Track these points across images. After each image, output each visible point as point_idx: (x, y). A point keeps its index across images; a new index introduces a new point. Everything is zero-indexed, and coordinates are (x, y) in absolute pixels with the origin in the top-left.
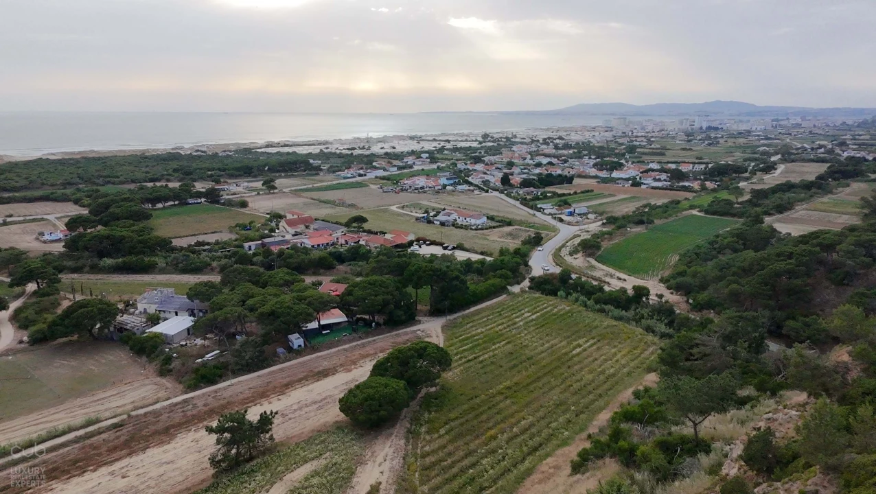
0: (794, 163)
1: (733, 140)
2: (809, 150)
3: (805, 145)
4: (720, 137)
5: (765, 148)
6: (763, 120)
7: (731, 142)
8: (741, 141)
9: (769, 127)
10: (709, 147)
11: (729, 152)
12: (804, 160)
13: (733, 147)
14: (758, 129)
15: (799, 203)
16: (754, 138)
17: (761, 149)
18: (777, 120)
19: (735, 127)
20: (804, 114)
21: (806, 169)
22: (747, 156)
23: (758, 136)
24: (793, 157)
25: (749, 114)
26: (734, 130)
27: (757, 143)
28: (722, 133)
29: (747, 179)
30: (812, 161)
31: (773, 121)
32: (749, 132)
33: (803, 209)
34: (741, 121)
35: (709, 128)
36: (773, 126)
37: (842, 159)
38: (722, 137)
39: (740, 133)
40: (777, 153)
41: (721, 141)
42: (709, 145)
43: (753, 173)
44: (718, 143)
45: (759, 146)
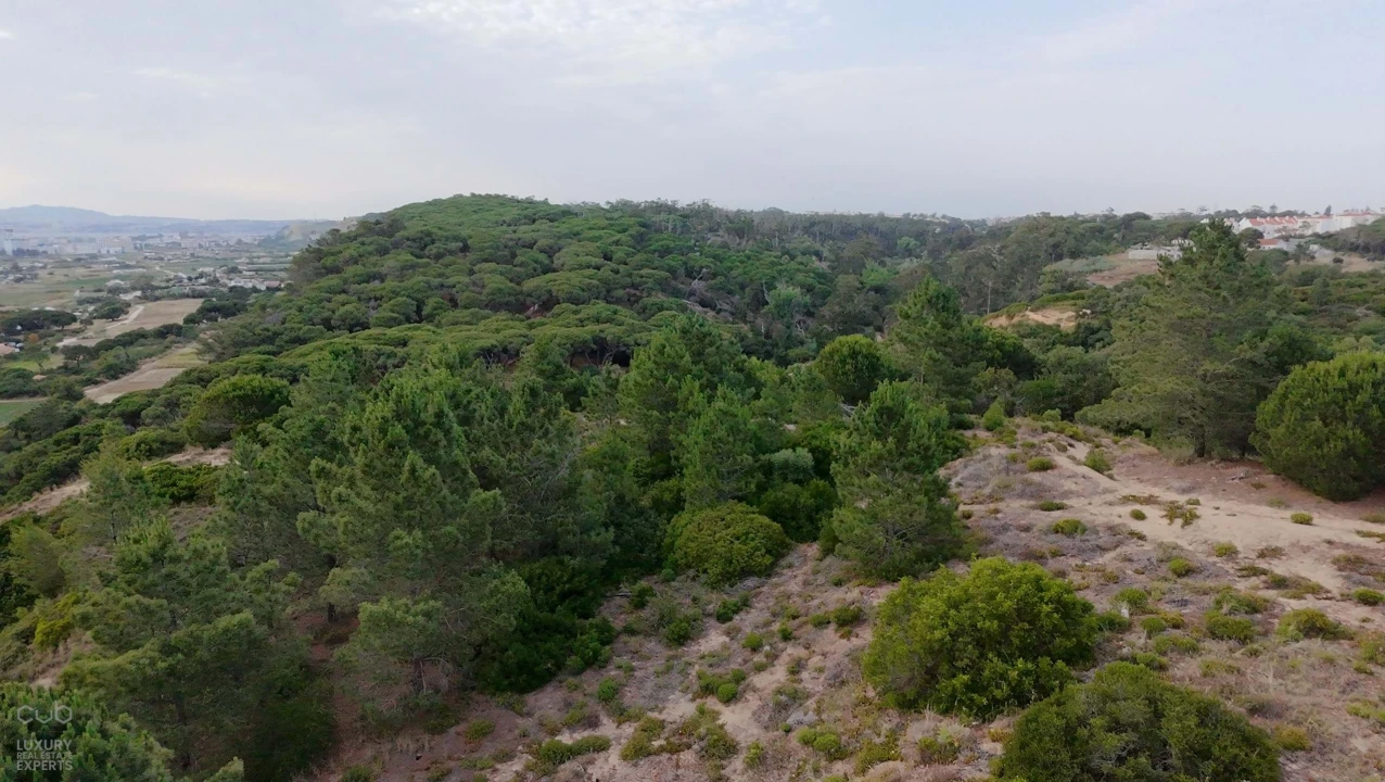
0: (159, 302)
1: (65, 271)
2: (186, 281)
3: (181, 274)
4: (41, 268)
5: (117, 281)
6: (118, 237)
7: (59, 275)
8: (80, 271)
9: (130, 249)
10: (17, 285)
11: (53, 292)
12: (174, 297)
13: (63, 283)
14: (112, 252)
15: (148, 360)
16: (102, 267)
17: (111, 283)
18: (142, 238)
19: (69, 249)
20: (184, 228)
21: (175, 310)
22: (85, 295)
23: (110, 263)
24: (158, 293)
25: (97, 228)
26: (70, 255)
27: (108, 274)
28: (46, 260)
29: (75, 333)
30: (187, 296)
31: (134, 239)
32: (93, 256)
33: (154, 368)
34: (79, 240)
35: (19, 253)
36: (136, 248)
37: (225, 290)
38: (44, 267)
39: (79, 260)
40: (134, 289)
41: (42, 273)
42: (18, 280)
43: (88, 322)
44: (35, 277)
45: (108, 280)
